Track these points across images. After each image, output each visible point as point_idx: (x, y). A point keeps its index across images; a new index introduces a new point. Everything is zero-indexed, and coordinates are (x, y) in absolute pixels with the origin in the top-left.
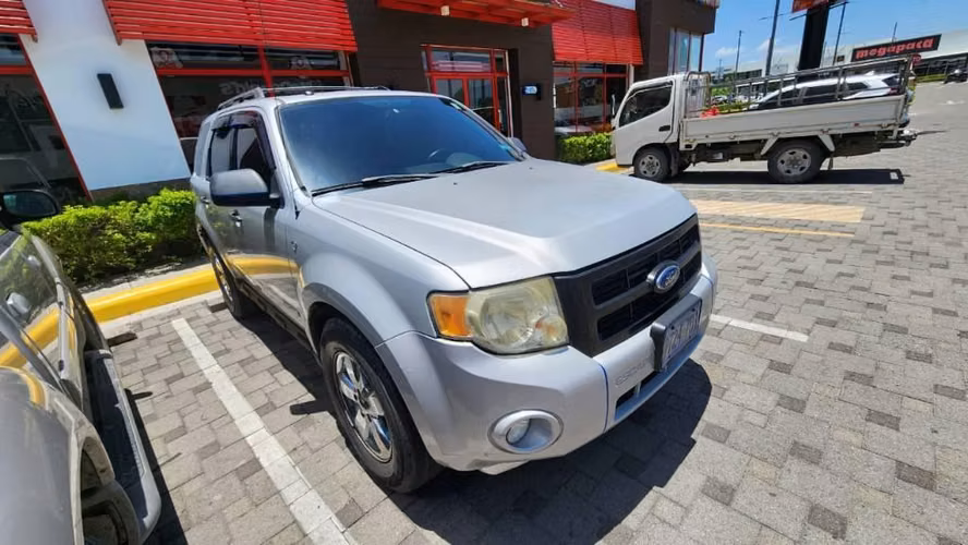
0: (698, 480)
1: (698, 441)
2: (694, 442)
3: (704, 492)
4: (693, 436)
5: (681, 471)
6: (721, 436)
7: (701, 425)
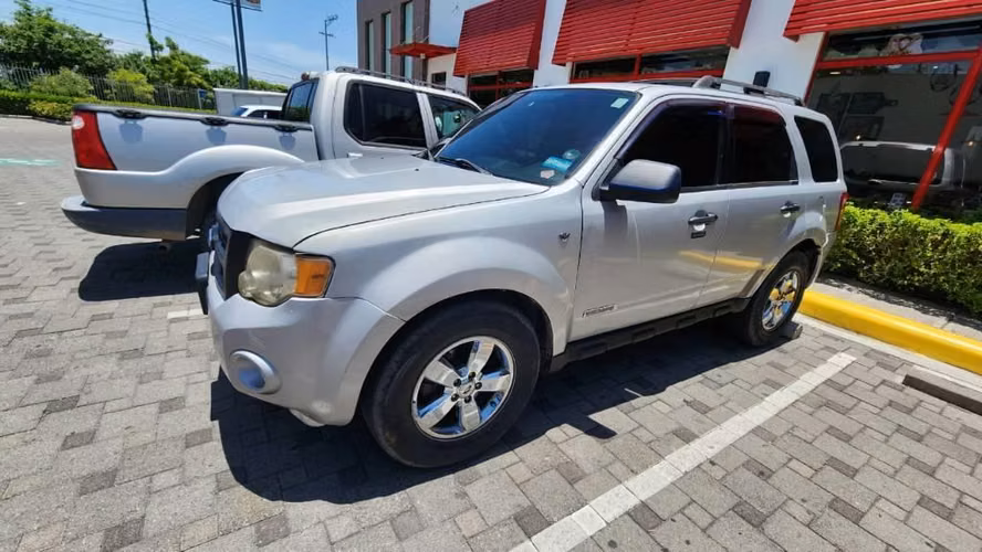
0: (191, 400)
1: (210, 423)
2: (212, 419)
3: (183, 398)
4: (216, 423)
5: (209, 398)
6: (193, 440)
7: (217, 434)
